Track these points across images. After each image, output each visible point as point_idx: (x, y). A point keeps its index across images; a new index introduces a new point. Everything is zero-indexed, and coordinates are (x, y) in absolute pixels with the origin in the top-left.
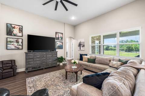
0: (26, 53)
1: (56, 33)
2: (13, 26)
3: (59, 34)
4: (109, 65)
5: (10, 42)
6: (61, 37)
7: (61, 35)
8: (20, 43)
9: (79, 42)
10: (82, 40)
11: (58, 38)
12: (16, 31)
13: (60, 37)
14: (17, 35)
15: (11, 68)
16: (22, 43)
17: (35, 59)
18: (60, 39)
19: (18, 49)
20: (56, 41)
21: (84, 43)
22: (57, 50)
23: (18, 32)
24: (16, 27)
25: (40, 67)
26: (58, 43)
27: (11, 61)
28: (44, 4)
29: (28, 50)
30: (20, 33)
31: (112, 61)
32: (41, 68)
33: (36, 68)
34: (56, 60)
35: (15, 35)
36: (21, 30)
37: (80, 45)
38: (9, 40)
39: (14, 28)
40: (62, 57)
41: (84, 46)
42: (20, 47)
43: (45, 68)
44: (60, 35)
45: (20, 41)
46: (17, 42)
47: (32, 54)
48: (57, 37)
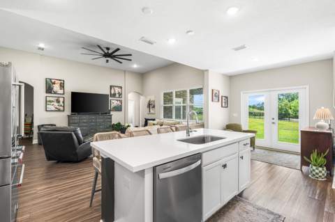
0: (69, 116)
1: (111, 87)
2: (53, 81)
3: (116, 88)
5: (50, 101)
6: (119, 93)
7: (120, 90)
8: (61, 103)
11: (115, 95)
12: (56, 88)
13: (117, 92)
14: (58, 92)
16: (63, 102)
18: (117, 96)
19: (59, 110)
20: (110, 98)
22: (112, 113)
23: (59, 88)
24: (57, 82)
26: (114, 103)
29: (72, 112)
30: (61, 89)
34: (110, 126)
35: (55, 93)
36: (62, 86)
37: (149, 105)
38: (48, 99)
39: (54, 83)
40: (119, 123)
42: (62, 108)
44: (117, 90)
45: (61, 100)
46: (58, 101)
47: (77, 117)
48: (112, 92)
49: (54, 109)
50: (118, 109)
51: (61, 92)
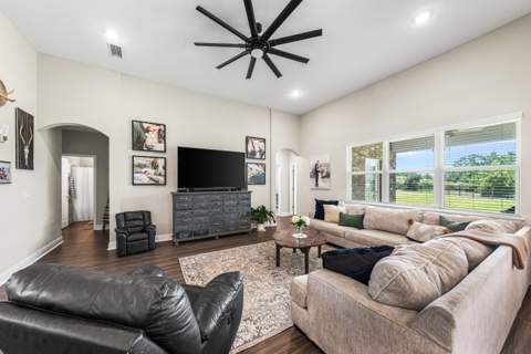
0: (174, 195)
1: (247, 139)
2: (145, 126)
3: (256, 142)
4: (408, 235)
5: (140, 166)
6: (260, 151)
7: (262, 144)
8: (161, 169)
9: (313, 163)
10: (323, 159)
11: (254, 153)
12: (151, 139)
13: (257, 149)
14: (155, 148)
15: (144, 231)
16: (165, 168)
17: (195, 211)
18: (258, 156)
19: (157, 184)
20: (247, 161)
21: (328, 166)
22: (250, 188)
23: (156, 140)
24: (152, 127)
25: (207, 233)
26: (253, 169)
27: (142, 213)
28: (219, 67)
29: (179, 186)
30: (160, 142)
31: (416, 224)
32: (210, 235)
33: (199, 235)
34: (248, 214)
35: (149, 150)
36: (162, 136)
37: (316, 173)
38: (137, 161)
39: (147, 131)
40: (263, 207)
41: (328, 176)
42: (161, 179)
43: (220, 237)
44: (258, 145)
45: (161, 163)
46: (155, 166)
47: (188, 197)
48: (250, 149)
49: (146, 180)
50: (260, 180)
51: (160, 147)
